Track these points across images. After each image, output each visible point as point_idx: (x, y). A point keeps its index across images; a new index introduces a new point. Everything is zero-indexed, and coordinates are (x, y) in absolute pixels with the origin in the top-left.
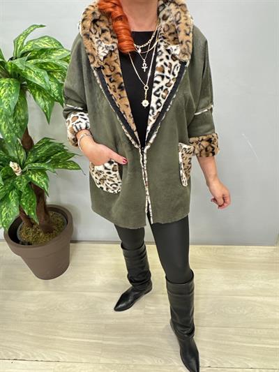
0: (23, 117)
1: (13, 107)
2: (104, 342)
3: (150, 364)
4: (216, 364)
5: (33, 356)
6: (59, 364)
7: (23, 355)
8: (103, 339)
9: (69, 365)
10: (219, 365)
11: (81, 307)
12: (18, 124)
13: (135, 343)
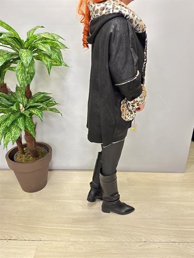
0: (32, 71)
1: (29, 62)
2: (72, 229)
3: (104, 241)
4: (149, 240)
5: (22, 237)
6: (41, 242)
7: (15, 237)
8: (72, 227)
9: (48, 242)
10: (151, 241)
11: (56, 209)
12: (29, 75)
13: (94, 229)
